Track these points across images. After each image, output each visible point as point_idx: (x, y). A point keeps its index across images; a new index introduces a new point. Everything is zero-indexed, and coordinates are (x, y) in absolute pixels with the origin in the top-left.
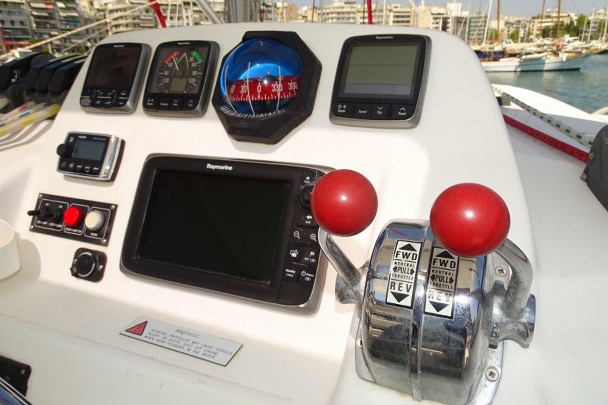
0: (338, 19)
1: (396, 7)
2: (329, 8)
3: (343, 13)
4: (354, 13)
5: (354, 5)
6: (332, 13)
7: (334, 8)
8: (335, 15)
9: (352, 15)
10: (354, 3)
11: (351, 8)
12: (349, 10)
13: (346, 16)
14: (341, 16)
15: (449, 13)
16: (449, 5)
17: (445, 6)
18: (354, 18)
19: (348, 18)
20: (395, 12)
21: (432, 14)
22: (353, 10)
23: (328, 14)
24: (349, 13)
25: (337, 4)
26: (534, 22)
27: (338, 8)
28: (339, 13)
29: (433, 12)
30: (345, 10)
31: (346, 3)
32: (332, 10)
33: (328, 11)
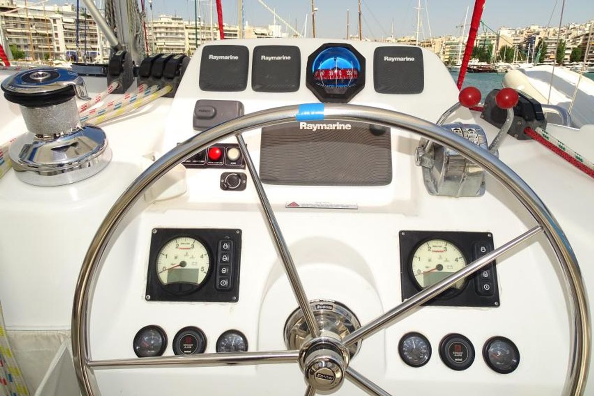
0: (167, 33)
2: (156, 23)
3: (171, 28)
4: (182, 29)
5: (181, 22)
6: (160, 28)
7: (161, 23)
8: (163, 30)
9: (180, 31)
10: (181, 19)
11: (179, 24)
12: (176, 26)
13: (175, 31)
14: (169, 31)
15: (270, 34)
16: (270, 27)
17: (267, 27)
18: (182, 34)
19: (177, 34)
21: (256, 34)
22: (180, 26)
23: (156, 28)
24: (177, 28)
25: (166, 20)
27: (165, 23)
28: (167, 28)
29: (256, 32)
30: (173, 25)
31: (173, 19)
32: (159, 25)
33: (155, 25)
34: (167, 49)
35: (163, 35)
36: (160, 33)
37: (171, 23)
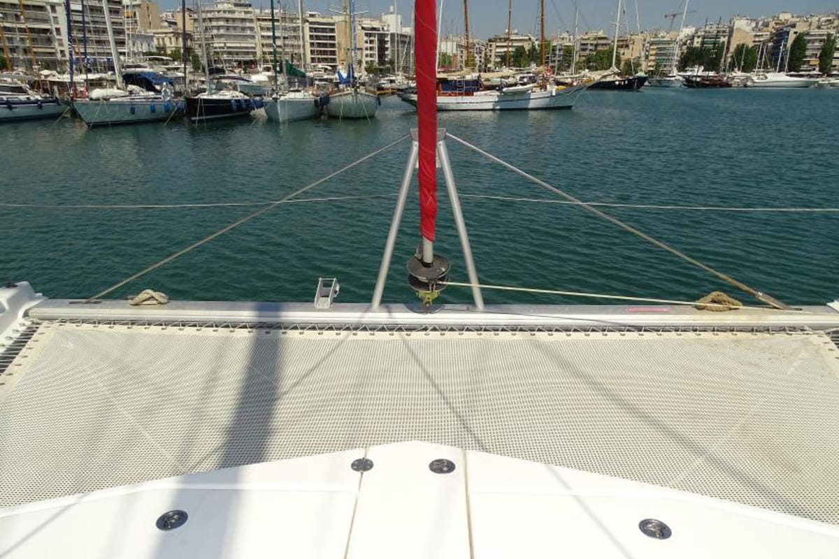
0: (228, 28)
1: (312, 16)
2: (211, 12)
3: (234, 20)
4: (251, 21)
5: (250, 9)
6: (218, 19)
7: (219, 12)
8: (221, 23)
9: (248, 24)
10: (250, 6)
11: (246, 13)
12: (243, 16)
13: (239, 24)
14: (230, 24)
15: (385, 28)
17: (380, 20)
18: (251, 29)
19: (243, 29)
20: (311, 23)
21: (363, 28)
22: (248, 16)
23: (210, 20)
24: (243, 20)
25: (226, 6)
26: (491, 46)
27: (225, 12)
28: (227, 20)
29: (364, 26)
30: (236, 15)
31: (236, 5)
32: (217, 15)
33: (210, 15)
34: (230, 53)
35: (222, 31)
36: (218, 28)
37: (233, 12)
